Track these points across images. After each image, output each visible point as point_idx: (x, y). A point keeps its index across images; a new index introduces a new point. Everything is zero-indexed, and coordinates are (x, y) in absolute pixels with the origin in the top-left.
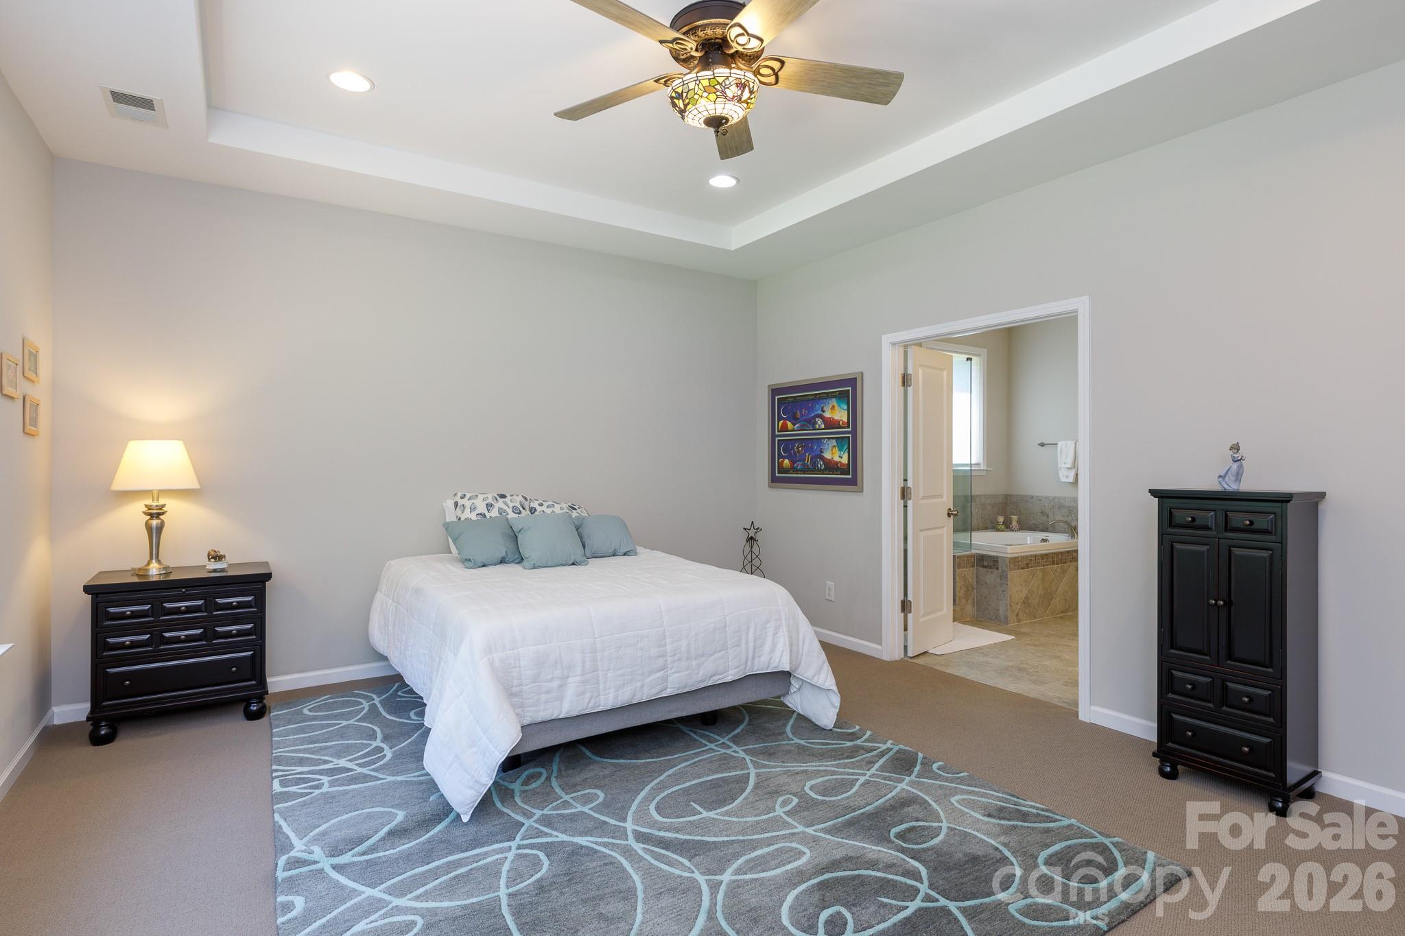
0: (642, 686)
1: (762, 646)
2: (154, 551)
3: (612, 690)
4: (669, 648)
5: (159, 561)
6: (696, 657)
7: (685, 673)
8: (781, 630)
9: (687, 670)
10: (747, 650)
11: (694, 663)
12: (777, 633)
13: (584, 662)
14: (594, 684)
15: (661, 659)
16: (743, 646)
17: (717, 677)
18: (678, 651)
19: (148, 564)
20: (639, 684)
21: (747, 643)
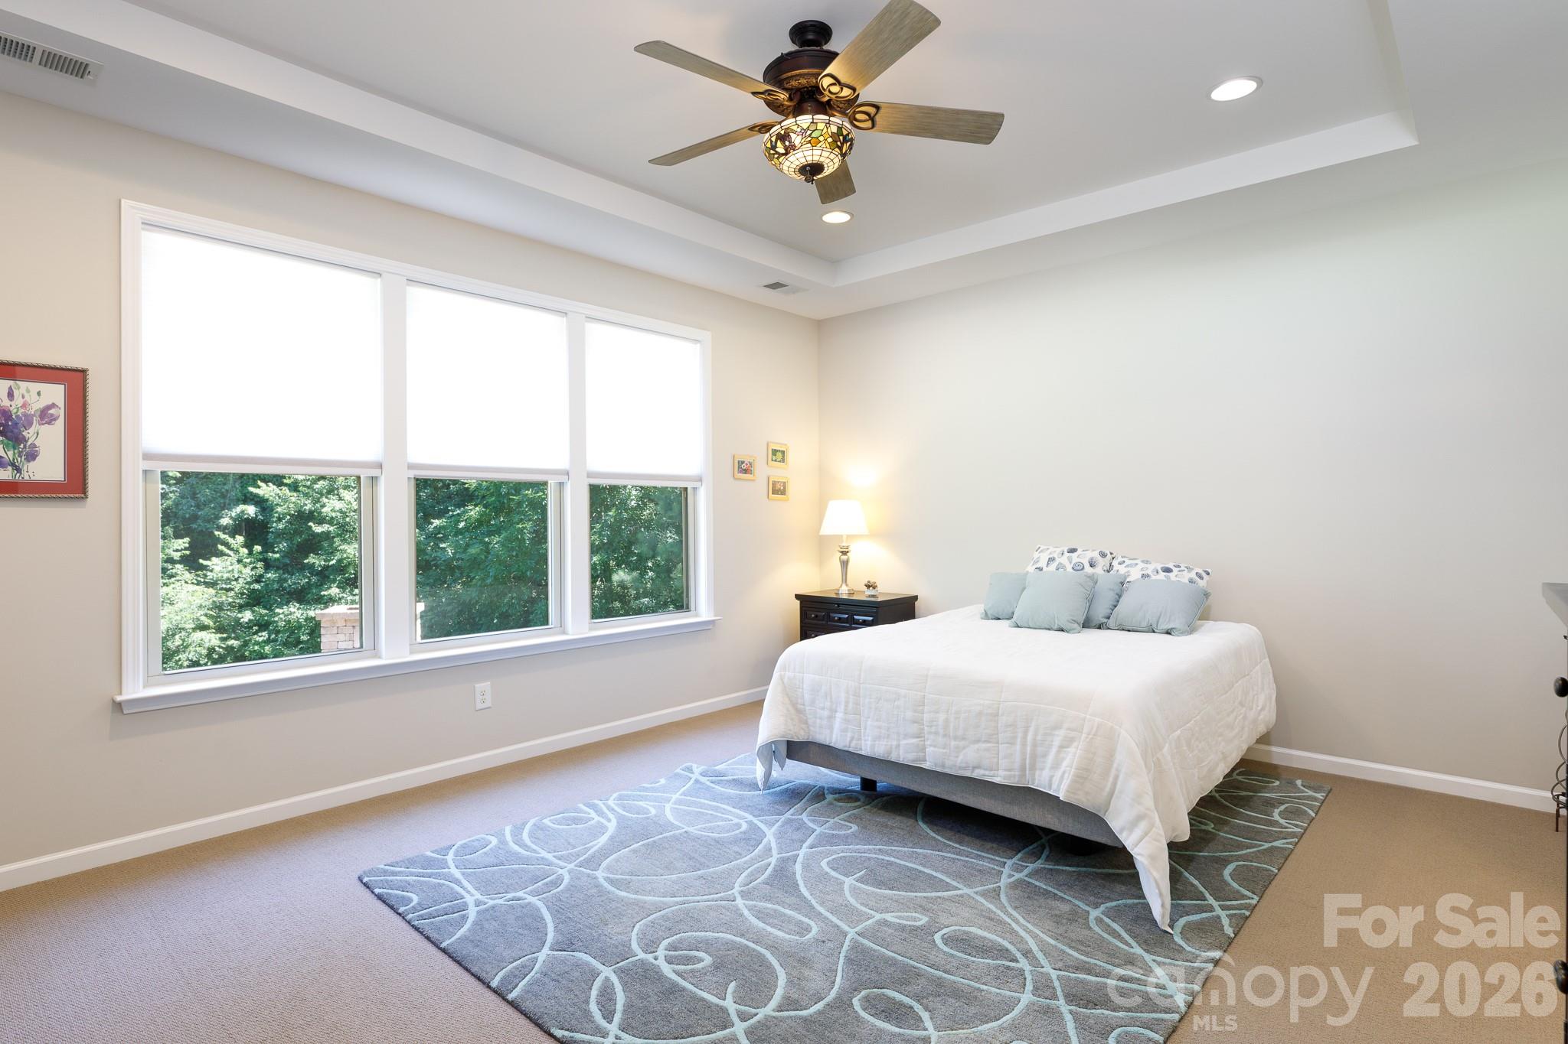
0: (898, 746)
1: (1045, 755)
2: (845, 580)
3: (870, 738)
4: (926, 716)
5: (847, 585)
6: (956, 738)
7: (941, 750)
8: (1075, 744)
9: (944, 748)
10: (1024, 753)
11: (953, 743)
12: (1067, 747)
13: (847, 702)
14: (855, 726)
15: (916, 725)
16: (1018, 747)
17: (982, 772)
18: (935, 723)
19: (841, 586)
20: (895, 743)
21: (1024, 744)
